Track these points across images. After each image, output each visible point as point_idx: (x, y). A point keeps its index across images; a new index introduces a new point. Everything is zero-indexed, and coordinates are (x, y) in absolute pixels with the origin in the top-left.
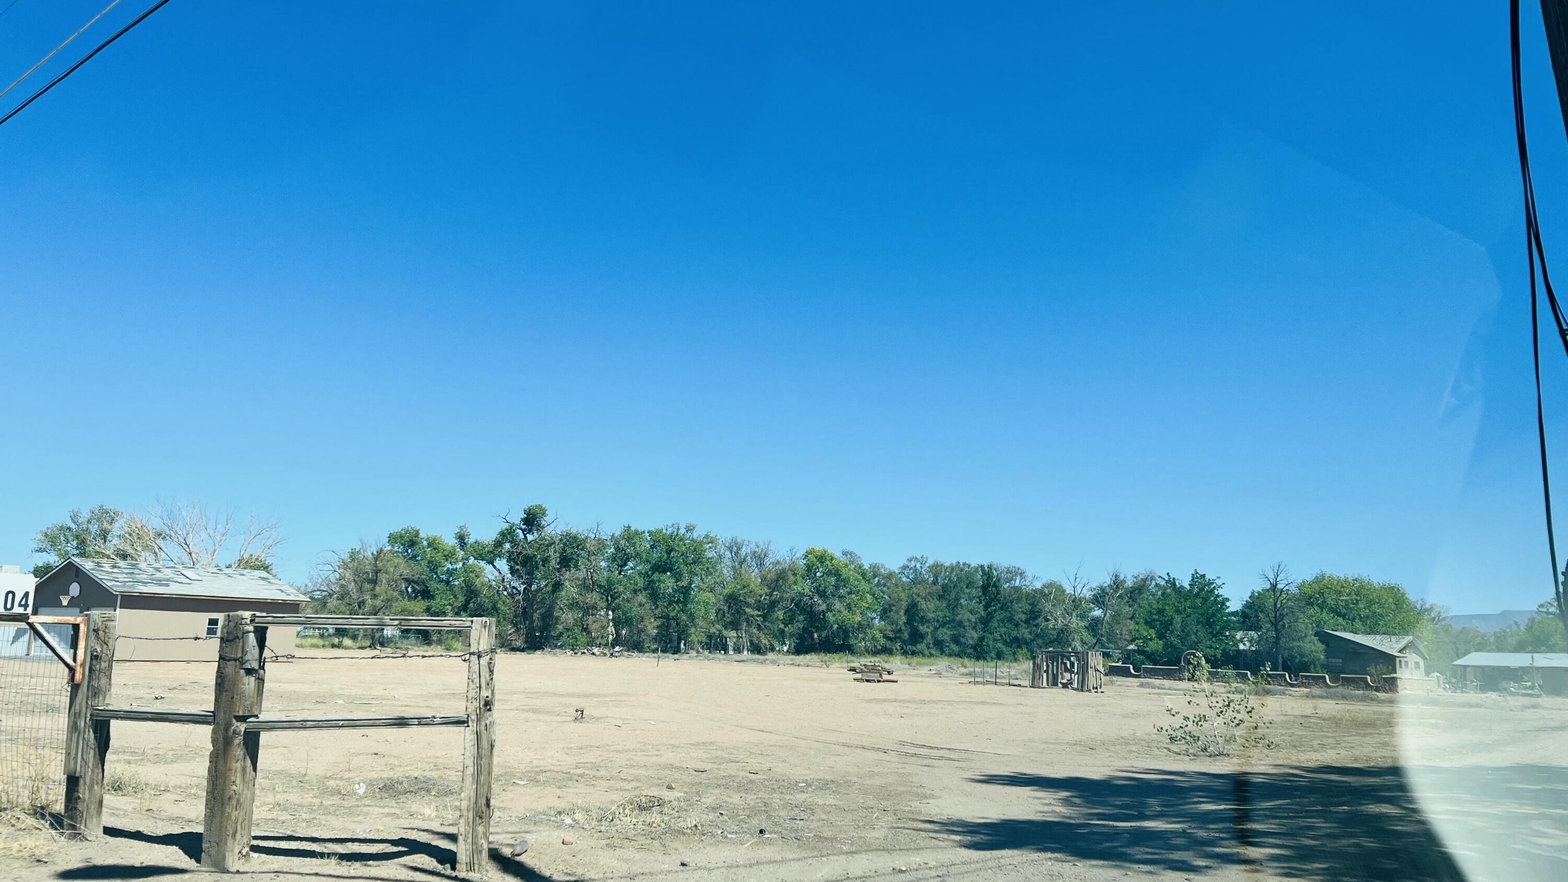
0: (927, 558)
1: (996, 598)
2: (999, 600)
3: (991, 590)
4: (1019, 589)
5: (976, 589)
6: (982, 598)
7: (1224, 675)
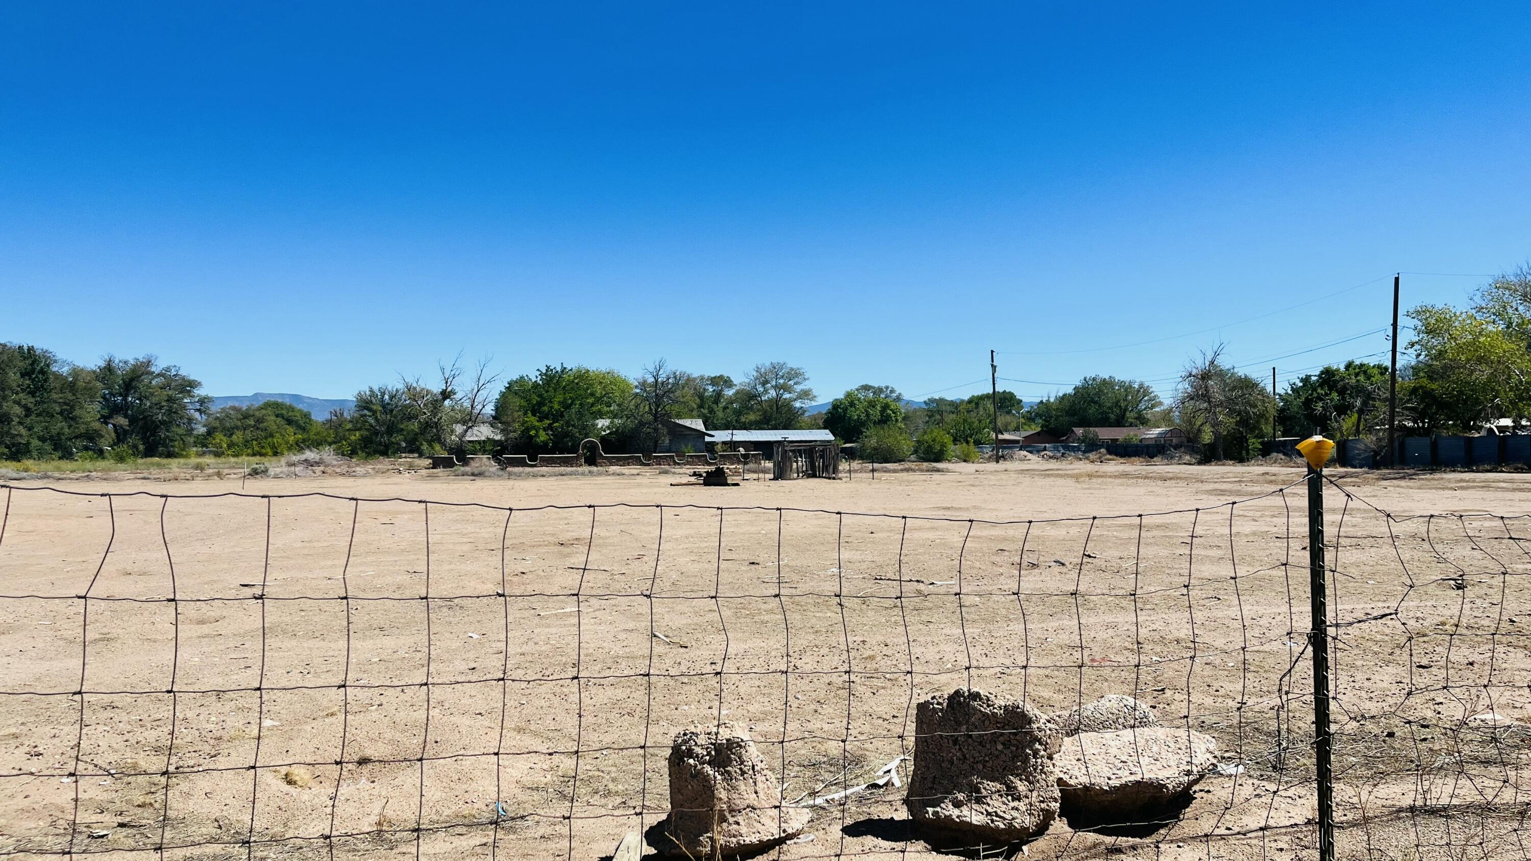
1: (42, 386)
2: (46, 390)
3: (37, 377)
4: (58, 376)
5: (23, 375)
6: (29, 386)
7: (619, 459)
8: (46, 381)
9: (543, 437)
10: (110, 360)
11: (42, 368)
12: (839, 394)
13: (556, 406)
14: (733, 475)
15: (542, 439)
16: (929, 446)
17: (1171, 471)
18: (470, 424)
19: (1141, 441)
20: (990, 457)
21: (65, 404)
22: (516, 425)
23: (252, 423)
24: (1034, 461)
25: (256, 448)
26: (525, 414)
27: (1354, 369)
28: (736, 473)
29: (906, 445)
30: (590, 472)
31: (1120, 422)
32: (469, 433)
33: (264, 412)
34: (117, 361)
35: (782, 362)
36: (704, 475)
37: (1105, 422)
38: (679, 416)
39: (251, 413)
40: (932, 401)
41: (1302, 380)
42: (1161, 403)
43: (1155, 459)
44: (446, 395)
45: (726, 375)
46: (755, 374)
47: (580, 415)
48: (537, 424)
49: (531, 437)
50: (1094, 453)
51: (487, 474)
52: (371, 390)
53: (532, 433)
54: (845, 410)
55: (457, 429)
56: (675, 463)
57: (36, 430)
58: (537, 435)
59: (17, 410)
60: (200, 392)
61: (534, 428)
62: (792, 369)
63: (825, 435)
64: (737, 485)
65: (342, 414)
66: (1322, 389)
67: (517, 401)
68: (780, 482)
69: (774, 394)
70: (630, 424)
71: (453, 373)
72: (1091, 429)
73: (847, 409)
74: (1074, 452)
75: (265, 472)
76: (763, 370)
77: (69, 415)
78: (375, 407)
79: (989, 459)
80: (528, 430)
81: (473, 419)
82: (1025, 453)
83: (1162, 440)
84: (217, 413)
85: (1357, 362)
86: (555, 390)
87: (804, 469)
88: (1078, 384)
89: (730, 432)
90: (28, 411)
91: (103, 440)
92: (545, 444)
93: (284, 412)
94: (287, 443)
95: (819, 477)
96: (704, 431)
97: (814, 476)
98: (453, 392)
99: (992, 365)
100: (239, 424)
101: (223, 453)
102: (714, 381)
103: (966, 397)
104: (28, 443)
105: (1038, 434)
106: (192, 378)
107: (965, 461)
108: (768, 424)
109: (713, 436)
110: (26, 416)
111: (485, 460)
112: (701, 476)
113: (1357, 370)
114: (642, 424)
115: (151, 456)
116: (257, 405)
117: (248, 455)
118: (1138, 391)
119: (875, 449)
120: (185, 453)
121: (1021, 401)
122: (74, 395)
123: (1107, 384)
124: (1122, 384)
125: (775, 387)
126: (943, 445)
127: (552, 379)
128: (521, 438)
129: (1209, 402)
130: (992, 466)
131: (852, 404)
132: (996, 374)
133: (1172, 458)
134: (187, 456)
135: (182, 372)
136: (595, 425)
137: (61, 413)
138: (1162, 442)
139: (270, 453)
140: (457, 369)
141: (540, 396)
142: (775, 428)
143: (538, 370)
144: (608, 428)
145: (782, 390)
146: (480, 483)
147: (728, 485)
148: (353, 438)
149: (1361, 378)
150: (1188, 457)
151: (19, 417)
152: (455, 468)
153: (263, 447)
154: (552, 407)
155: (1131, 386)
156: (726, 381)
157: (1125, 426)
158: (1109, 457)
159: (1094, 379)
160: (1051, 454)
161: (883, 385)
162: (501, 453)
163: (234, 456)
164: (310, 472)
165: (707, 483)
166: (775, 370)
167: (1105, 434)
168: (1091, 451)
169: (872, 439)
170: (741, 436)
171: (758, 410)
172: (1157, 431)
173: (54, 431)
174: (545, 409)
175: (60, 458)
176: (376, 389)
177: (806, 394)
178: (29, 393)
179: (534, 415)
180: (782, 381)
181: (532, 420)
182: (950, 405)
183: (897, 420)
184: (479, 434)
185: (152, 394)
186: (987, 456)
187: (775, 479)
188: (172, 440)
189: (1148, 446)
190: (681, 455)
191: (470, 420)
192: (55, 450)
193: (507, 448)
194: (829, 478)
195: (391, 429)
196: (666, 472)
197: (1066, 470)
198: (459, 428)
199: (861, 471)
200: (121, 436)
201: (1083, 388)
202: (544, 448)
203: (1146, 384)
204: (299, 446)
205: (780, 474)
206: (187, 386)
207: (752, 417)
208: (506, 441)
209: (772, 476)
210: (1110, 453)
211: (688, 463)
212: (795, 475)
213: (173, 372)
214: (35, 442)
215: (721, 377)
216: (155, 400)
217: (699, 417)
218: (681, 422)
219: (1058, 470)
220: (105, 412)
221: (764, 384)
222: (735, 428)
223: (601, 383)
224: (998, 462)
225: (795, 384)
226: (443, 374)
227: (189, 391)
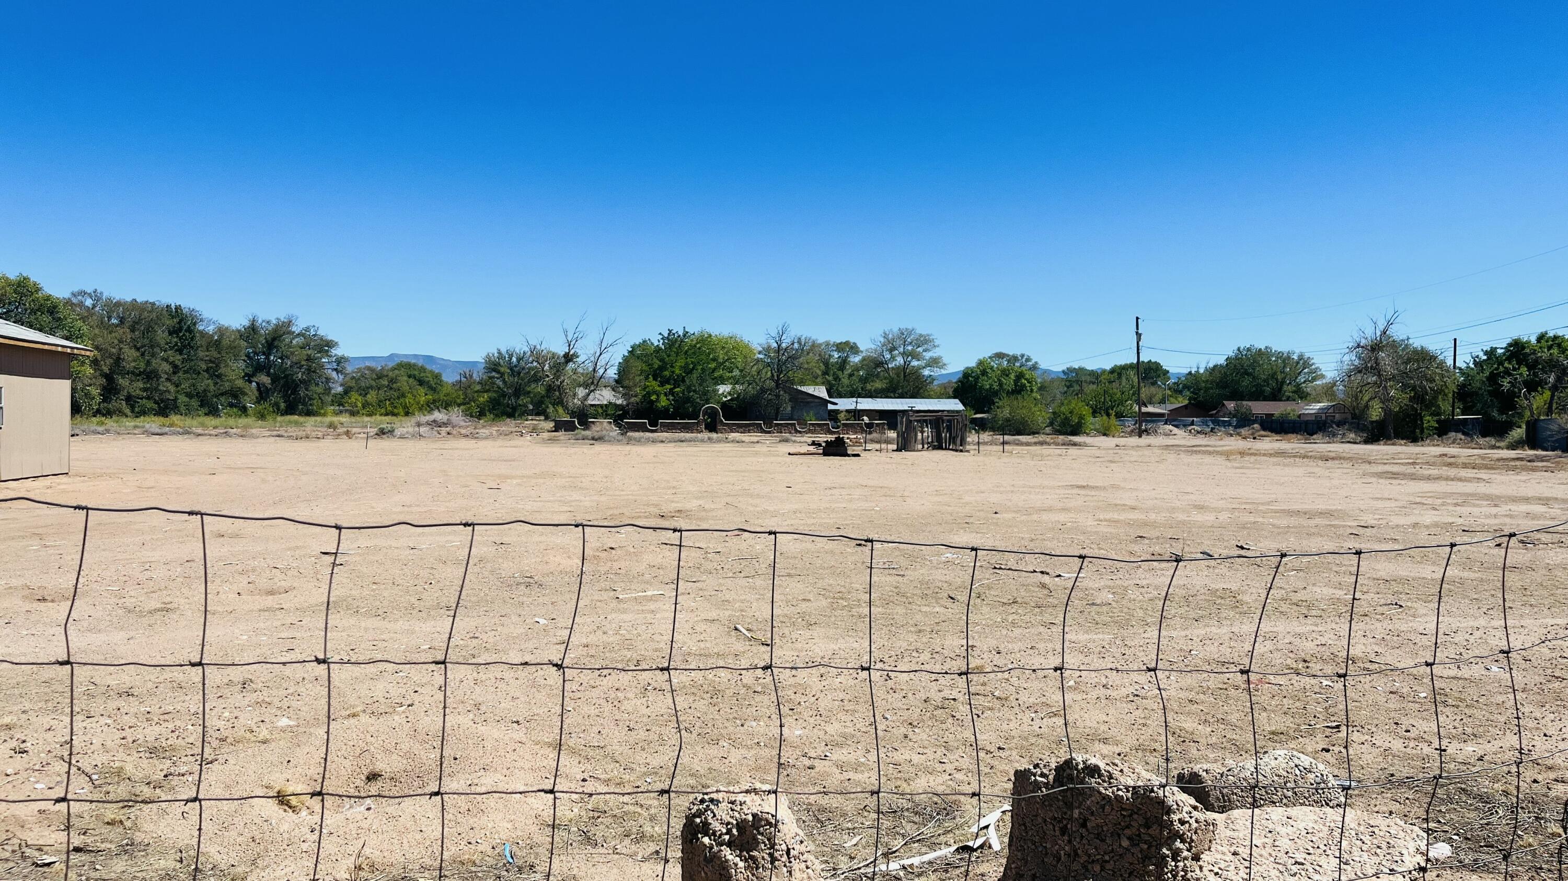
0: (102, 293)
1: (189, 344)
2: (192, 347)
3: (184, 335)
4: (203, 334)
5: (170, 333)
6: (176, 345)
7: (739, 426)
8: (192, 339)
9: (664, 402)
10: (254, 320)
11: (189, 327)
12: (971, 362)
13: (677, 372)
14: (854, 446)
15: (663, 404)
16: (1066, 418)
17: (1332, 449)
18: (592, 388)
19: (1299, 416)
20: (1132, 431)
21: (211, 361)
22: (638, 389)
23: (386, 383)
24: (1180, 436)
25: (389, 408)
26: (647, 378)
27: (1547, 341)
28: (857, 443)
29: (1041, 416)
30: (709, 438)
31: (1276, 396)
32: (591, 397)
33: (396, 372)
34: (260, 321)
35: (910, 327)
36: (824, 444)
37: (1258, 395)
38: (802, 383)
39: (385, 373)
40: (1070, 370)
41: (1486, 353)
42: (1323, 376)
43: (1315, 436)
44: (568, 358)
45: (852, 341)
46: (882, 340)
47: (702, 380)
48: (658, 389)
49: (652, 402)
50: (1246, 428)
51: (606, 438)
52: (499, 353)
53: (653, 397)
54: (976, 379)
55: (579, 392)
56: (797, 431)
57: (183, 386)
58: (658, 400)
59: (166, 367)
60: (337, 352)
61: (655, 392)
62: (921, 335)
63: (955, 405)
64: (858, 455)
65: (471, 376)
66: (1510, 363)
67: (639, 365)
68: (904, 453)
69: (902, 362)
70: (752, 391)
71: (576, 336)
72: (1244, 403)
73: (978, 378)
74: (1225, 427)
75: (391, 432)
76: (890, 336)
77: (214, 372)
78: (502, 370)
79: (1131, 433)
80: (649, 394)
81: (596, 382)
82: (1171, 427)
83: (1324, 416)
84: (354, 372)
85: (1551, 334)
86: (677, 354)
87: (930, 440)
88: (1231, 354)
89: (855, 399)
90: (176, 369)
91: (246, 398)
92: (666, 409)
93: (416, 373)
94: (418, 403)
95: (946, 449)
96: (827, 398)
97: (940, 447)
98: (576, 355)
99: (1137, 333)
100: (374, 383)
101: (358, 413)
102: (840, 347)
103: (1108, 367)
104: (176, 399)
105: (1186, 407)
106: (330, 338)
107: (1105, 435)
108: (894, 391)
109: (836, 404)
110: (174, 373)
111: (605, 424)
112: (820, 445)
113: (1551, 343)
114: (763, 391)
115: (291, 414)
116: (391, 365)
117: (381, 415)
118: (1298, 363)
119: (1008, 420)
120: (322, 411)
121: (1168, 372)
122: (219, 353)
123: (1262, 355)
124: (1279, 355)
125: (904, 354)
126: (1081, 417)
127: (674, 343)
128: (642, 403)
129: (1379, 375)
130: (1134, 440)
131: (984, 373)
132: (1141, 343)
133: (1334, 435)
134: (324, 415)
135: (321, 332)
136: (716, 391)
137: (207, 371)
138: (1324, 418)
139: (402, 413)
140: (580, 332)
141: (662, 360)
142: (902, 396)
143: (660, 334)
144: (729, 393)
145: (910, 358)
146: (599, 447)
147: (848, 455)
148: (481, 399)
149: (1555, 351)
150: (1352, 435)
151: (166, 373)
152: (576, 431)
153: (395, 407)
154: (673, 372)
155: (1289, 357)
156: (852, 348)
157: (1281, 400)
158: (1263, 433)
159: (1249, 349)
160: (1200, 429)
161: (1019, 353)
162: (622, 417)
163: (368, 415)
164: (436, 433)
165: (826, 453)
166: (903, 336)
167: (1259, 408)
168: (1243, 426)
169: (1004, 410)
170: (866, 404)
171: (885, 378)
172: (1319, 406)
173: (201, 387)
174: (667, 373)
175: (206, 414)
176: (504, 351)
177: (935, 362)
178: (176, 351)
179: (655, 379)
180: (910, 348)
181: (653, 384)
182: (1090, 375)
183: (1032, 391)
184: (601, 398)
185: (292, 353)
186: (1129, 430)
187: (899, 450)
188: (310, 399)
189: (1307, 422)
190: (802, 423)
191: (592, 383)
192: (201, 406)
193: (628, 413)
194: (956, 451)
195: (518, 391)
196: (787, 441)
197: (1215, 446)
198: (581, 392)
199: (991, 443)
200: (263, 394)
201: (1236, 358)
202: (665, 414)
203: (1307, 355)
204: (430, 406)
205: (904, 445)
206: (325, 346)
207: (878, 385)
208: (627, 405)
209: (895, 447)
210: (1264, 428)
211: (810, 431)
212: (920, 446)
213: (313, 333)
214: (182, 399)
215: (847, 343)
216: (295, 359)
217: (823, 384)
218: (804, 389)
219: (1206, 446)
220: (249, 370)
221: (891, 350)
222: (860, 396)
223: (723, 348)
224: (1140, 436)
225: (925, 351)
226: (566, 336)
227: (327, 351)
